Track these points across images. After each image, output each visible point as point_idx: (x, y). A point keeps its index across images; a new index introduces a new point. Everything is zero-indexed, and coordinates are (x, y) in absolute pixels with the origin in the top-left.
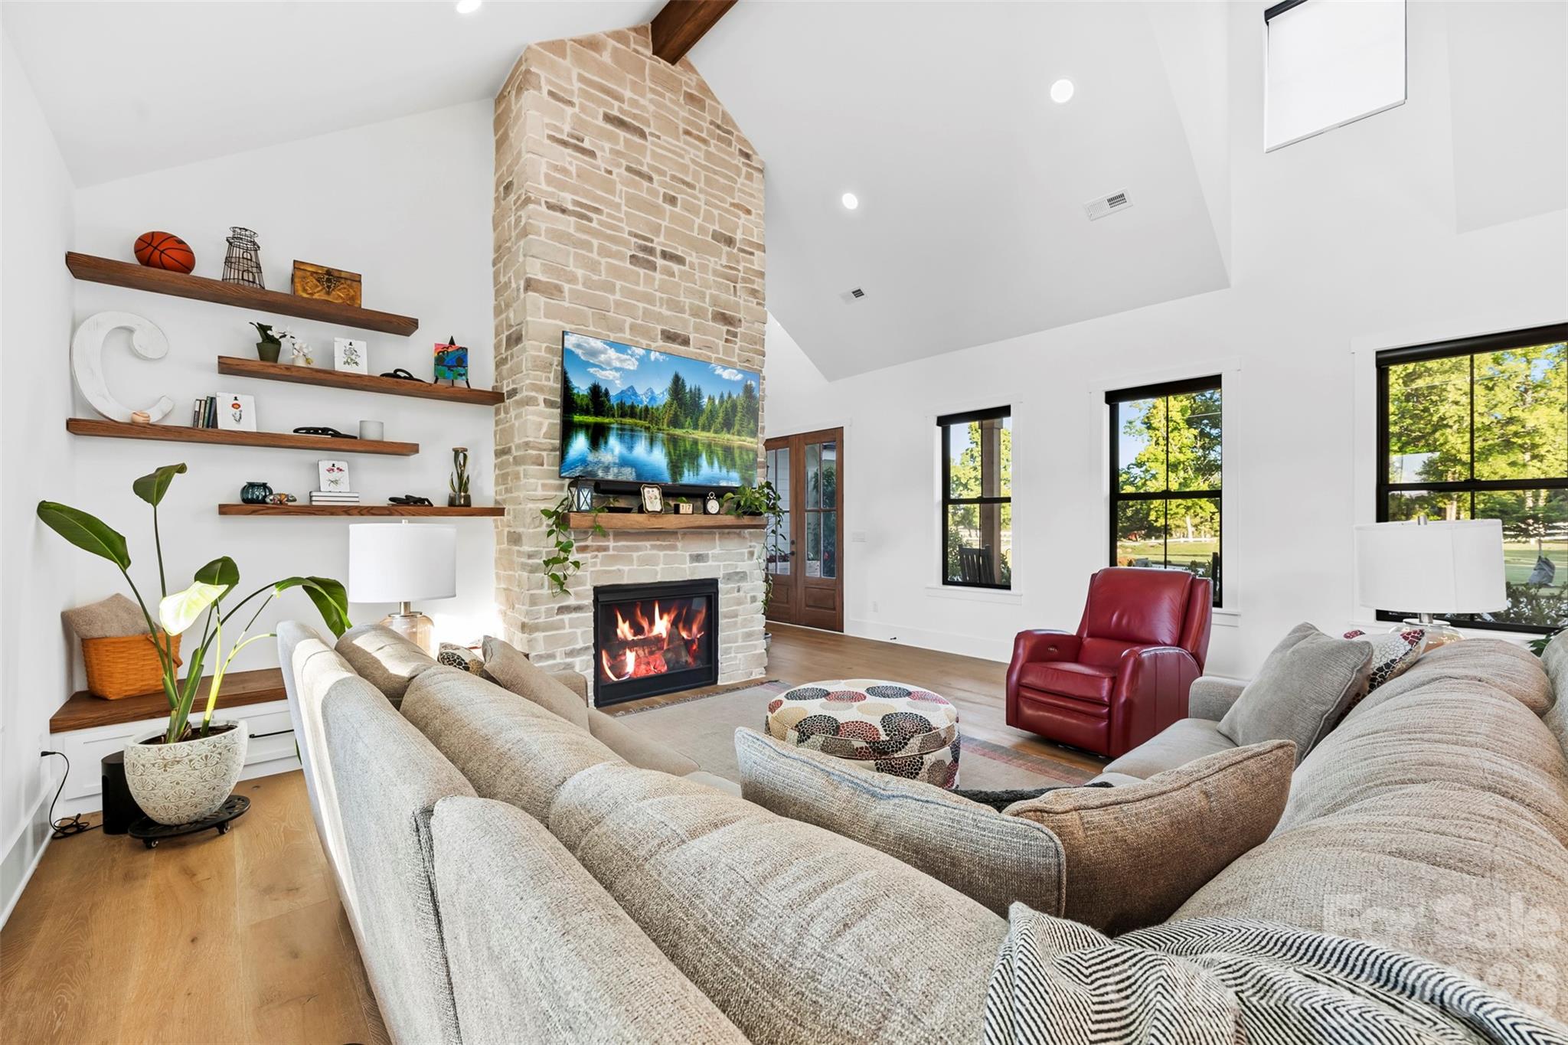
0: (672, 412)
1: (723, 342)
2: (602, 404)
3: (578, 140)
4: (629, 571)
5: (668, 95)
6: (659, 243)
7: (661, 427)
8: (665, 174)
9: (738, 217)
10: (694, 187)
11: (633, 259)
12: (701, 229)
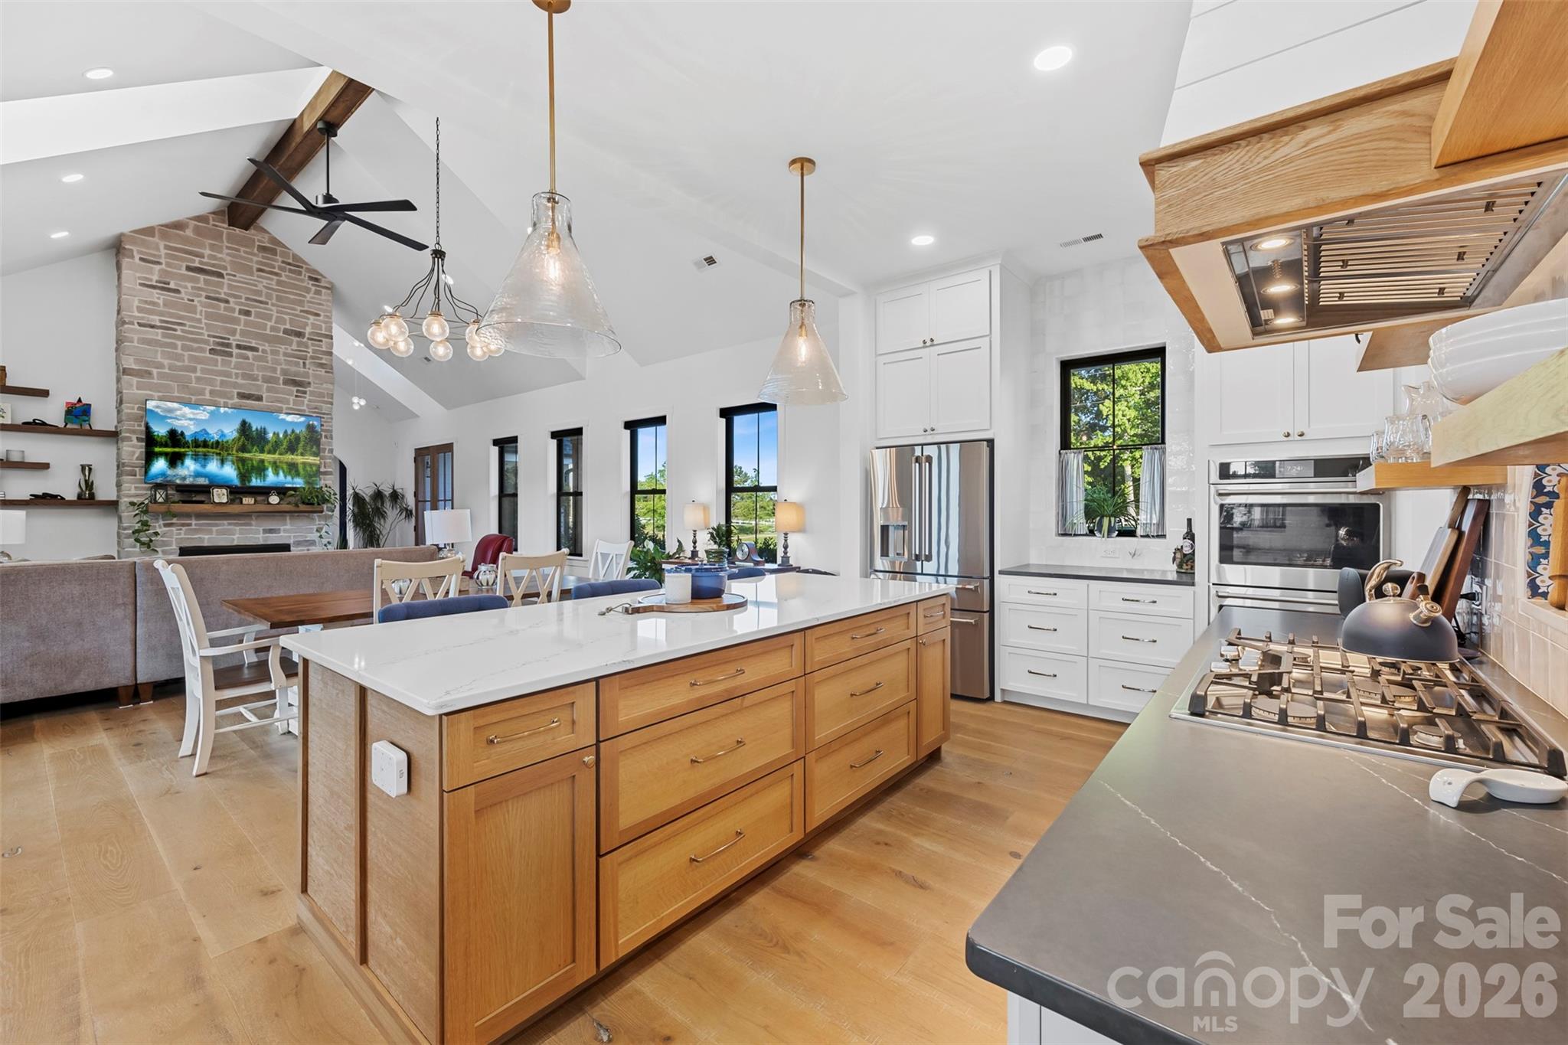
0: (240, 443)
1: (294, 398)
2: (179, 440)
3: (165, 283)
4: (209, 538)
5: (242, 249)
6: (234, 340)
7: (230, 452)
8: (240, 297)
9: (308, 319)
10: (267, 303)
11: (212, 351)
12: (273, 329)
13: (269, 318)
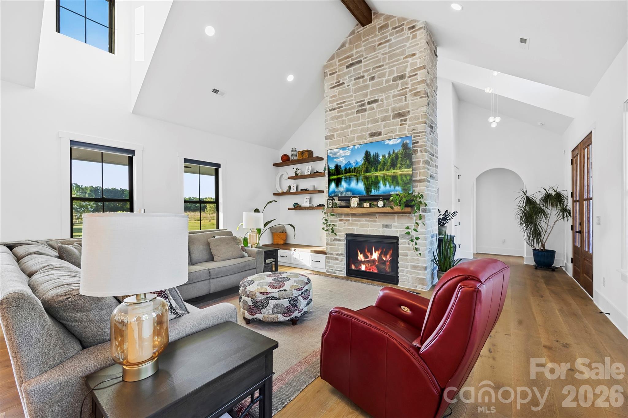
0: (365, 167)
1: (399, 127)
2: (339, 171)
4: (357, 229)
5: (371, 37)
6: (367, 100)
7: (361, 174)
8: (369, 70)
9: (407, 62)
10: (383, 65)
11: (358, 112)
12: (387, 81)
13: (383, 75)
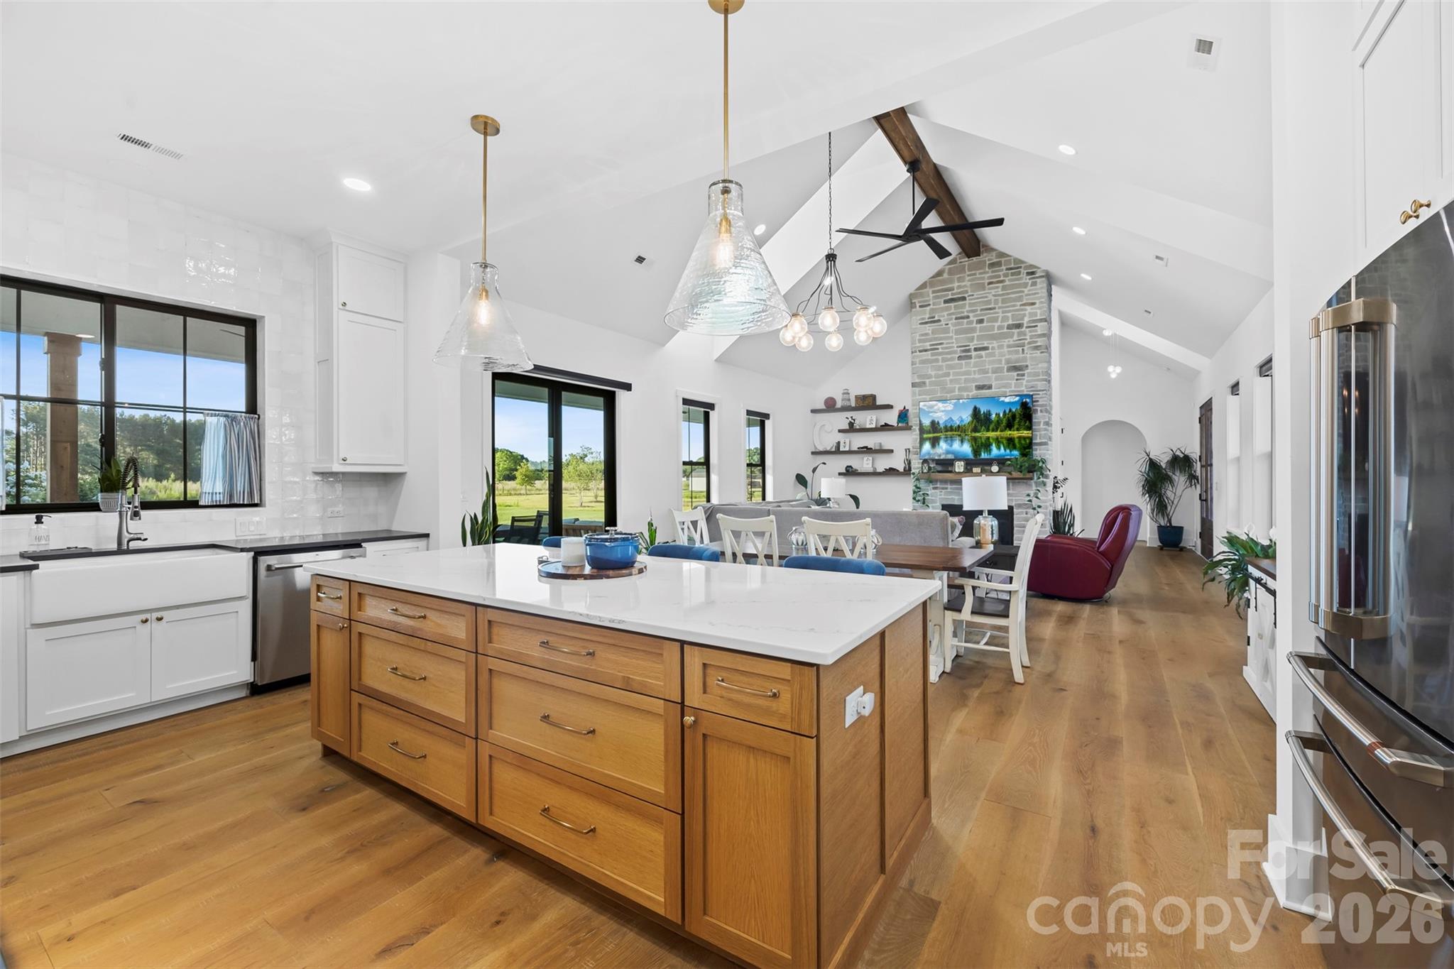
0: (973, 425)
1: (1015, 381)
2: (936, 428)
3: (933, 318)
5: (978, 272)
6: (973, 345)
7: (967, 433)
8: (976, 310)
9: (1026, 310)
10: (994, 308)
11: (960, 358)
12: (1000, 328)
13: (995, 320)
